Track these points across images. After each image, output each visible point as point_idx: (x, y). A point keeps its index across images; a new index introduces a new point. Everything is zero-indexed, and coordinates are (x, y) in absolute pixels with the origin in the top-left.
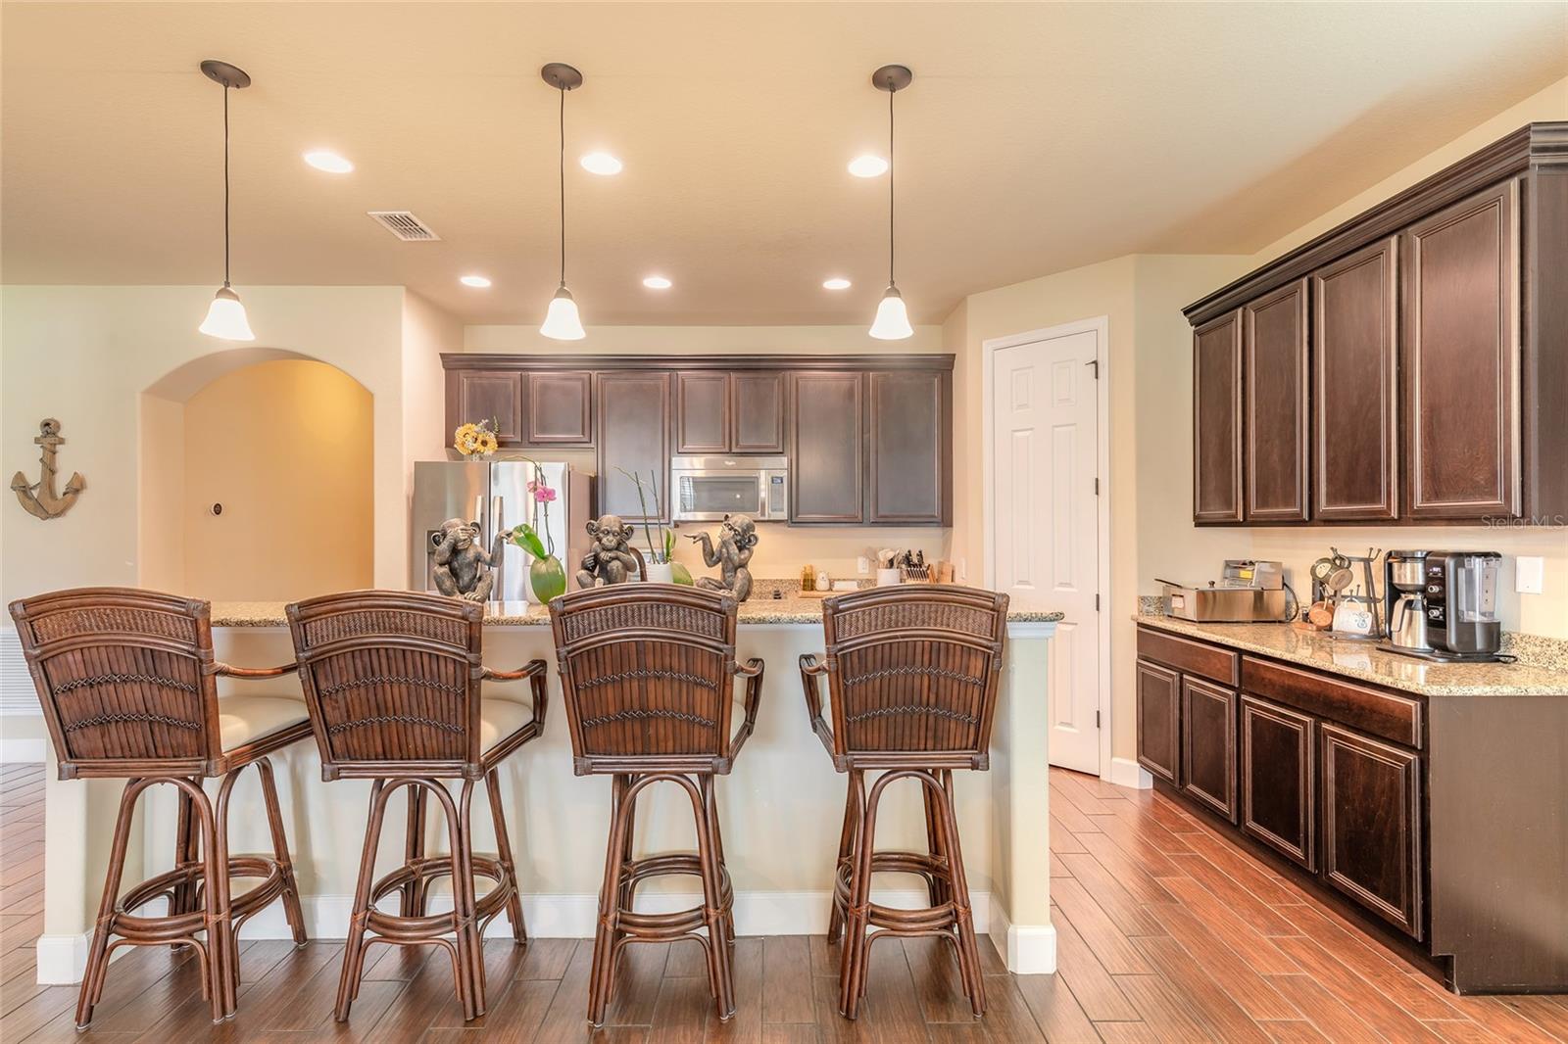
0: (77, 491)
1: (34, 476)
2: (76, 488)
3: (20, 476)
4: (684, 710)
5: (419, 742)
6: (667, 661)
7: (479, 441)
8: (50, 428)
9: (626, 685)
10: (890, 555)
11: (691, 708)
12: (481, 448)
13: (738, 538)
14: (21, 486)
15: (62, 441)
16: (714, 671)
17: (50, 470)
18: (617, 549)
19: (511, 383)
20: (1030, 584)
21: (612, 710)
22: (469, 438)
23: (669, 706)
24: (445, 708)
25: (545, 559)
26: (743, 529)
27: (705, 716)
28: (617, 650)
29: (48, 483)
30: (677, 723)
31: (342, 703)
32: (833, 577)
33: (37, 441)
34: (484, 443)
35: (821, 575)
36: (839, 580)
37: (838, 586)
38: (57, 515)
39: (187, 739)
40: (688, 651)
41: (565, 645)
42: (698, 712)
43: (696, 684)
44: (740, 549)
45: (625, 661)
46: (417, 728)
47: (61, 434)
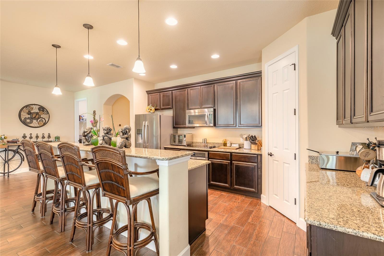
0: (97, 123)
7: (150, 109)
8: (94, 112)
10: (246, 136)
12: (150, 111)
17: (94, 119)
19: (158, 96)
20: (277, 148)
32: (232, 143)
35: (228, 142)
36: (233, 144)
37: (233, 145)
47: (96, 113)
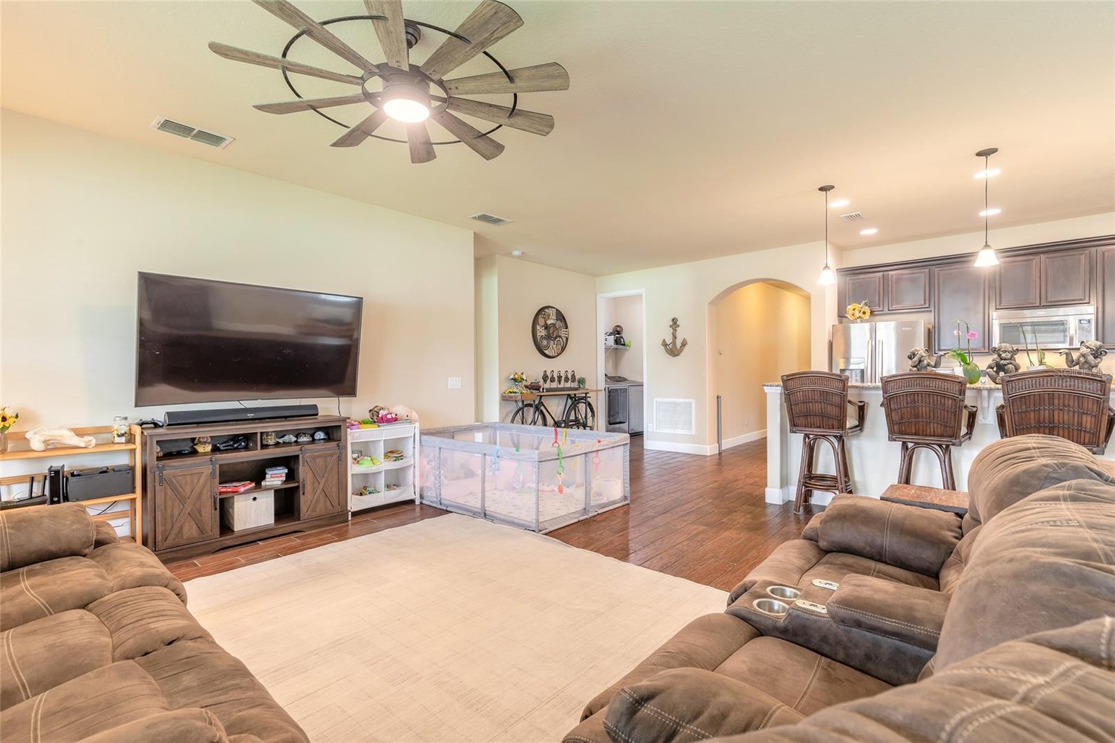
0: (685, 345)
1: (669, 341)
2: (684, 344)
3: (664, 340)
4: (1076, 424)
5: (932, 429)
6: (1067, 402)
8: (675, 321)
9: (1042, 412)
11: (1080, 424)
13: (1093, 352)
14: (665, 344)
15: (678, 326)
16: (1095, 408)
17: (675, 337)
18: (1010, 359)
19: (877, 280)
21: (1032, 422)
22: (857, 312)
23: (1066, 422)
24: (946, 417)
25: (968, 364)
26: (1097, 348)
27: (1088, 427)
28: (1037, 397)
29: (674, 343)
30: (1071, 430)
31: (900, 413)
33: (671, 326)
34: (864, 313)
38: (678, 355)
39: (835, 423)
40: (1080, 398)
41: (1008, 394)
42: (1084, 425)
43: (1084, 413)
44: (1096, 357)
45: (1042, 401)
46: (932, 425)
47: (678, 323)
